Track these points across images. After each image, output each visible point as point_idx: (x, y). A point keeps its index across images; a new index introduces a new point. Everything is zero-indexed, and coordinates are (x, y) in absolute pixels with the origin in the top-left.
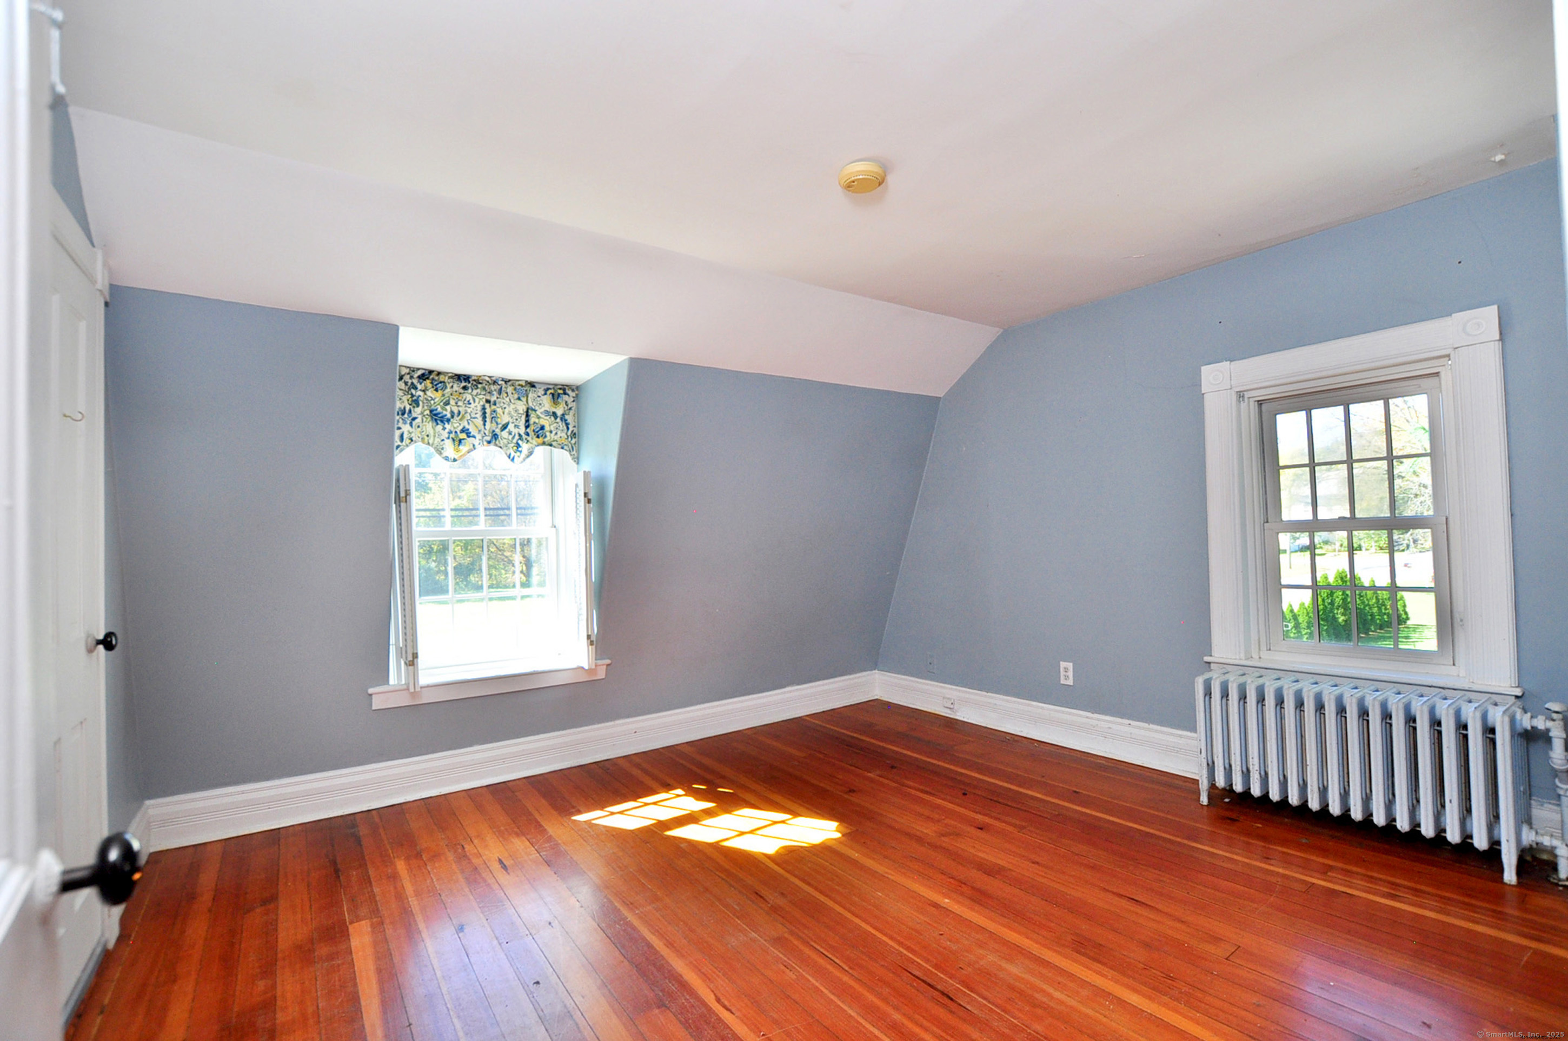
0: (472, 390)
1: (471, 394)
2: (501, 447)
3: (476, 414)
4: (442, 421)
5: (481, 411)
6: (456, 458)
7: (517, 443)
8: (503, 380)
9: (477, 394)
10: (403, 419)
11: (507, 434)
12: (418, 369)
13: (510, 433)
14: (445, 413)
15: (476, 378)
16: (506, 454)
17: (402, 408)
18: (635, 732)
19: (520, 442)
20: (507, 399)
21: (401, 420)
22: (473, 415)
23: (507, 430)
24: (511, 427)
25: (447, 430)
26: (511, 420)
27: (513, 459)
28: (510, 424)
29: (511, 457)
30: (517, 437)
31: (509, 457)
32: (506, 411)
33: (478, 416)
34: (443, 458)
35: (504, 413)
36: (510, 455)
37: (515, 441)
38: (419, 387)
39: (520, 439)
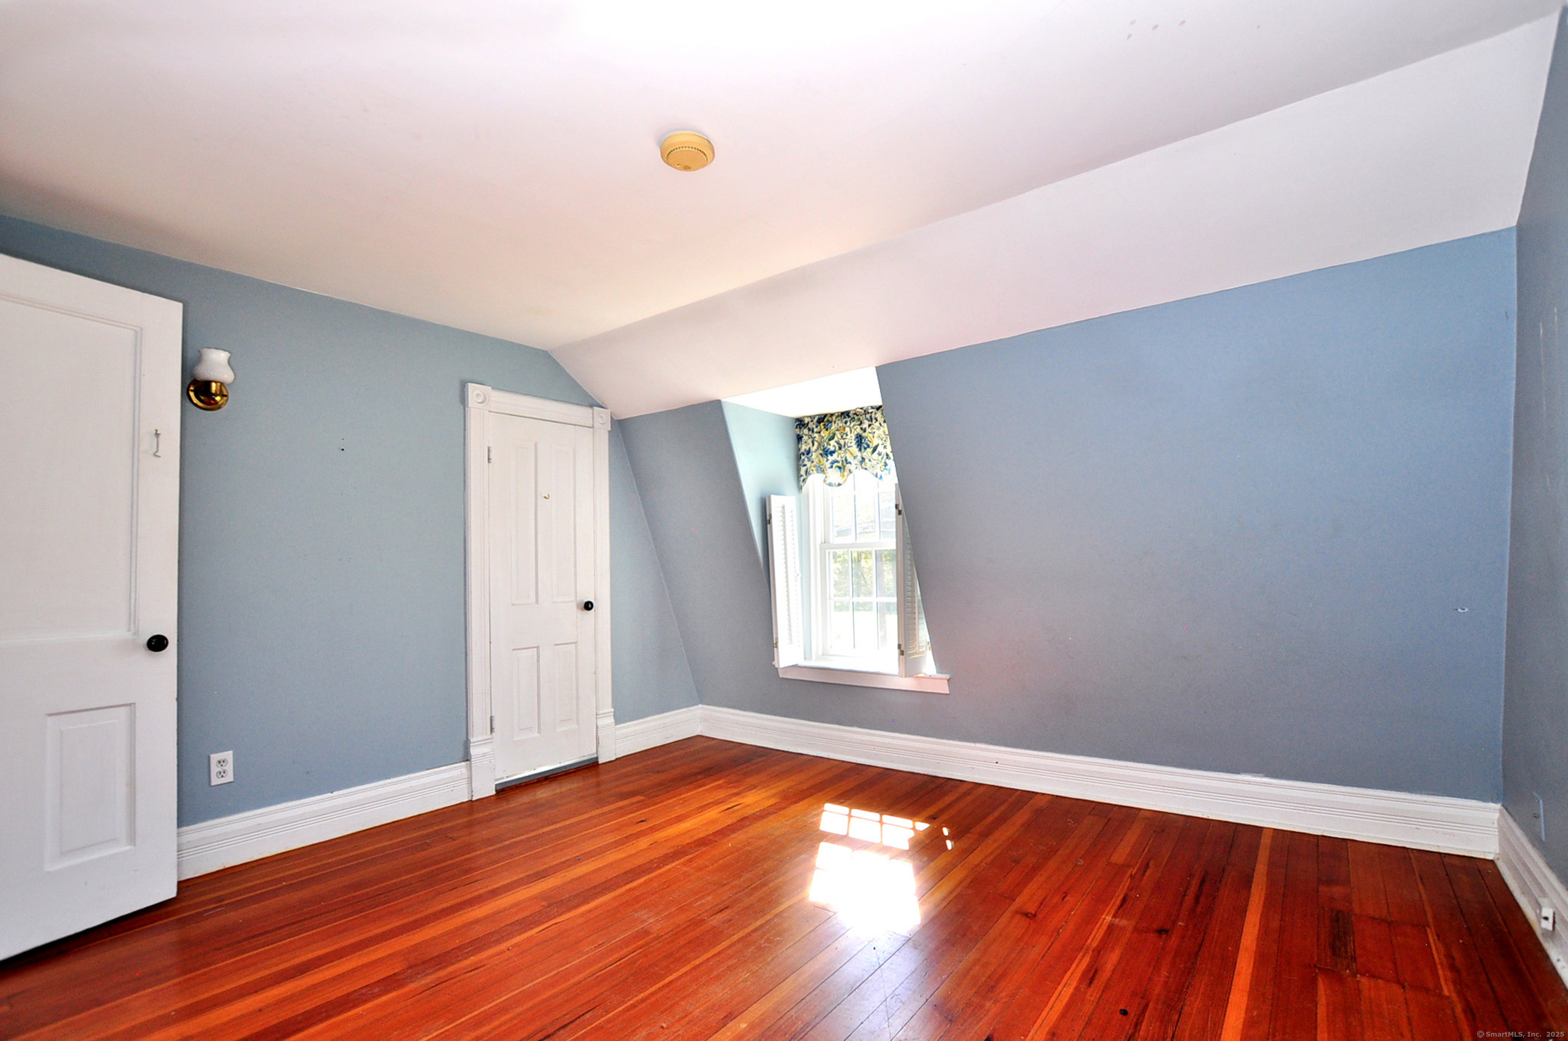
0: (850, 423)
1: (849, 426)
2: (866, 469)
3: (851, 443)
4: (827, 455)
5: (855, 440)
6: (841, 482)
7: (885, 463)
8: (872, 408)
9: (854, 425)
10: (808, 458)
11: (877, 455)
12: (816, 415)
13: (880, 454)
14: (829, 447)
15: (854, 412)
16: (873, 474)
17: (808, 449)
18: (997, 763)
19: (887, 461)
20: (877, 424)
21: (806, 459)
22: (849, 445)
23: (877, 452)
24: (880, 449)
25: (830, 461)
26: (880, 442)
27: (881, 477)
28: (880, 445)
29: (879, 476)
30: (885, 457)
31: (876, 476)
32: (876, 435)
33: (853, 444)
34: (827, 484)
35: (873, 437)
36: (877, 474)
37: (883, 461)
38: (815, 430)
39: (887, 458)
